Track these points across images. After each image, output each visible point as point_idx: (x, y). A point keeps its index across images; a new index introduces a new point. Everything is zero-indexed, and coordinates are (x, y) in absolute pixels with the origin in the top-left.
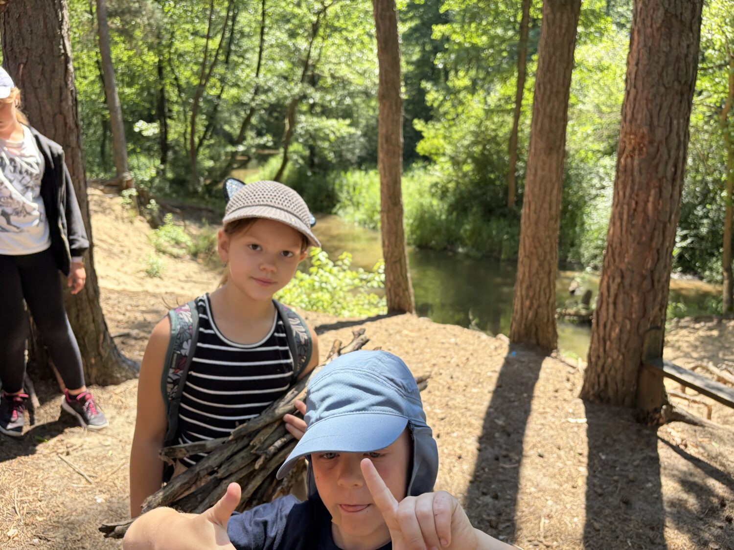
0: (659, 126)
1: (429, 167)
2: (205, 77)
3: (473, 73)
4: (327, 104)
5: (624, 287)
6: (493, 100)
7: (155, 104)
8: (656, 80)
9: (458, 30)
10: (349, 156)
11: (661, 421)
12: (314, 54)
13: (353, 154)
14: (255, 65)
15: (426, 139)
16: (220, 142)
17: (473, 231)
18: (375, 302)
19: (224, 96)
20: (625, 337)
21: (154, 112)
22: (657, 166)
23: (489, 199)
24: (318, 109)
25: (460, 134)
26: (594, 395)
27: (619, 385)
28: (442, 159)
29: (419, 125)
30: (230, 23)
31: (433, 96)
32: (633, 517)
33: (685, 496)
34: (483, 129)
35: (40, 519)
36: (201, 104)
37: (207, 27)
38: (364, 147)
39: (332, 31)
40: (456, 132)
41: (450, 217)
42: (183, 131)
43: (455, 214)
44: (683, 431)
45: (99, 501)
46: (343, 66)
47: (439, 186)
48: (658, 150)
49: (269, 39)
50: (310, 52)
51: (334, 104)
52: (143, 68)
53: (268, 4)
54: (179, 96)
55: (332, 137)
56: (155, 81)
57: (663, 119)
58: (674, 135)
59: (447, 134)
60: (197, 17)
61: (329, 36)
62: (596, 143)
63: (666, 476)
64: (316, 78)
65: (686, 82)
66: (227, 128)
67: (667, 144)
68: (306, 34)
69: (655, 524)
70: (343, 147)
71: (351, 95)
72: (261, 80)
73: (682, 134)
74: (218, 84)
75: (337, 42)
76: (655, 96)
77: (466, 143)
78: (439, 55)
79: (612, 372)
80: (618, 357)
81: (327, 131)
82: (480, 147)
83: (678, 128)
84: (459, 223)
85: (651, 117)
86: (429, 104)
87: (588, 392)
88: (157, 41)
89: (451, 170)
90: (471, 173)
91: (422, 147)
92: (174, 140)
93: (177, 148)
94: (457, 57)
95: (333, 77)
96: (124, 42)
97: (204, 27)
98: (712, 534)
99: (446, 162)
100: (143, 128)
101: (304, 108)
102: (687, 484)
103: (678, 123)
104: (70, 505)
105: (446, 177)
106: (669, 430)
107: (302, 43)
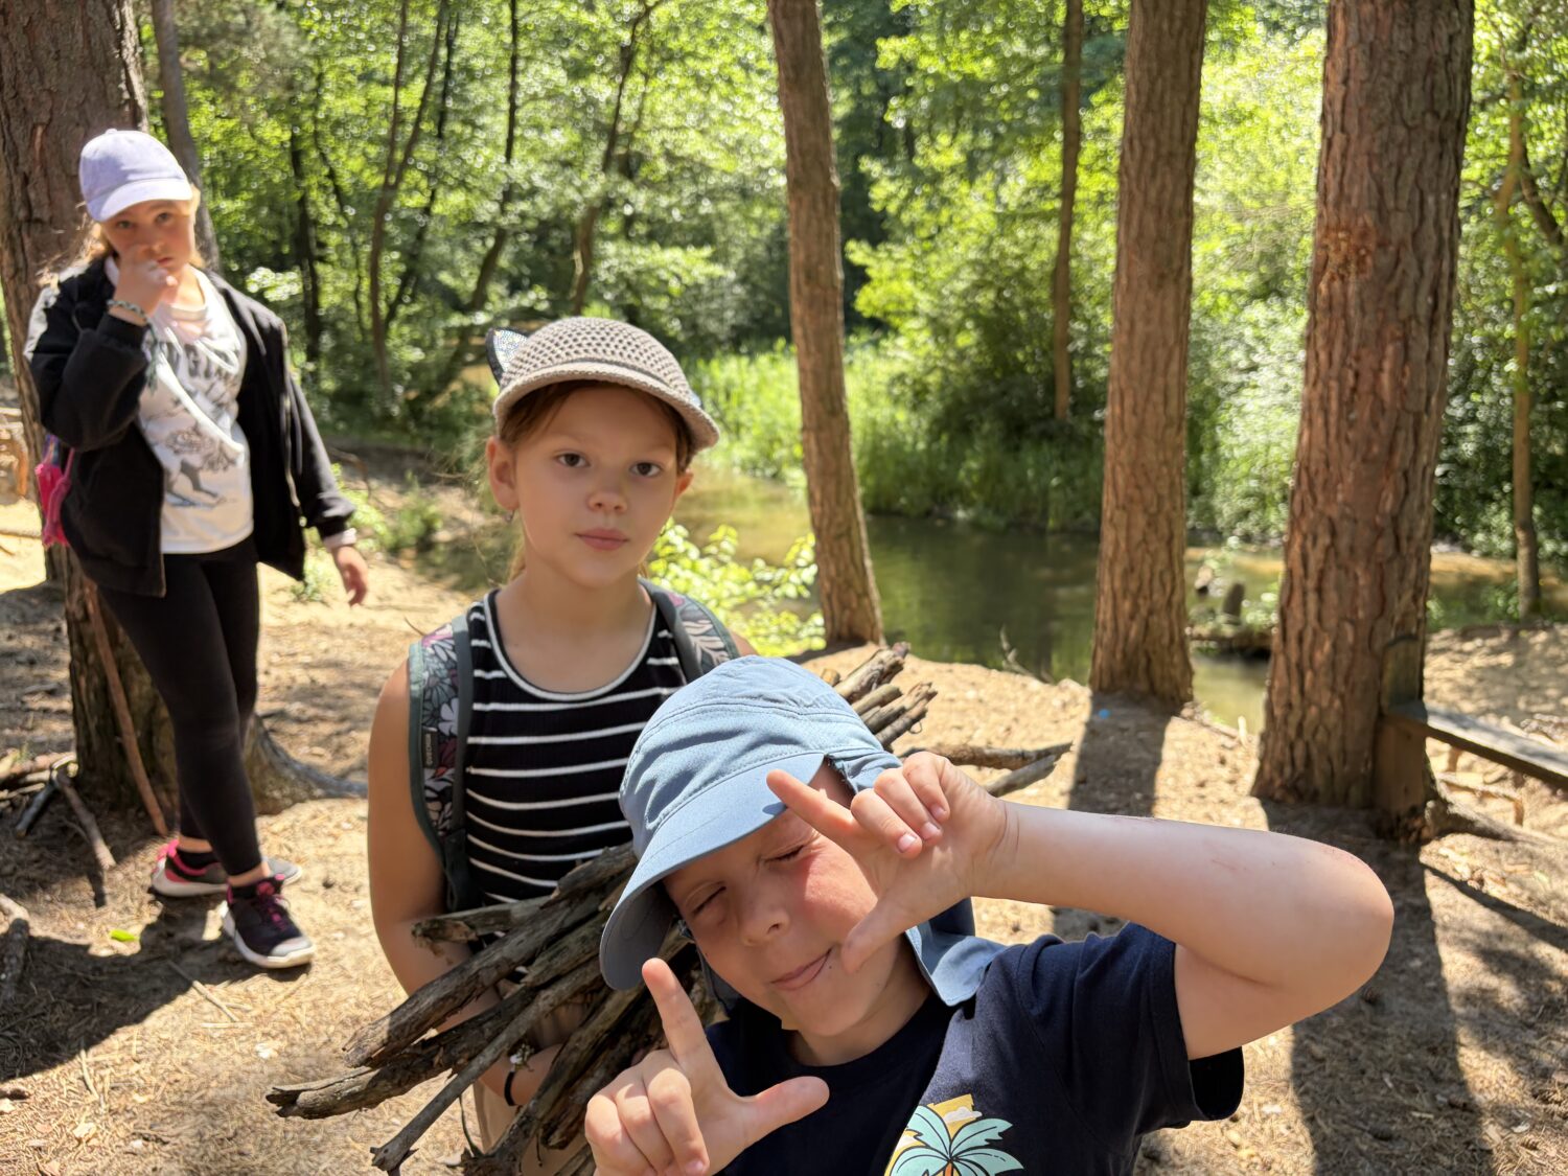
0: (1397, 209)
1: (884, 343)
2: (394, 171)
3: (966, 137)
4: (662, 215)
5: (1337, 554)
6: (1013, 193)
7: (289, 231)
8: (1388, 111)
9: (932, 47)
10: (712, 326)
11: (1425, 833)
12: (628, 109)
13: (721, 321)
14: (502, 141)
15: (875, 283)
16: (433, 308)
17: (986, 473)
18: (792, 630)
19: (437, 209)
20: (1344, 660)
21: (286, 250)
22: (1397, 295)
23: (1015, 403)
24: (641, 228)
25: (948, 268)
26: (1283, 786)
27: (1336, 763)
28: (913, 324)
29: (858, 253)
30: (443, 52)
31: (885, 190)
32: (1390, 1030)
33: (1491, 981)
34: (995, 255)
35: (140, 1099)
36: (389, 228)
37: (394, 61)
38: (743, 305)
39: (663, 60)
40: (938, 264)
41: (935, 446)
42: (352, 288)
43: (944, 438)
44: (1472, 852)
45: (265, 1054)
46: (692, 134)
47: (908, 381)
48: (1397, 262)
49: (529, 82)
50: (618, 106)
51: (676, 214)
52: (257, 156)
53: (523, 7)
54: (342, 213)
55: (674, 285)
56: (286, 182)
57: (1405, 194)
58: (1429, 228)
59: (921, 270)
60: (371, 39)
61: (659, 70)
62: (1234, 276)
63: (1448, 943)
64: (634, 161)
65: (1449, 114)
66: (445, 277)
67: (1416, 247)
68: (608, 68)
69: (1437, 1042)
70: (698, 308)
71: (713, 195)
72: (517, 170)
73: (1446, 224)
74: (424, 184)
75: (676, 81)
76: (1385, 147)
77: (961, 286)
78: (894, 102)
79: (1320, 736)
80: (1331, 702)
81: (664, 275)
82: (991, 295)
83: (1438, 212)
84: (955, 457)
85: (1381, 191)
86: (877, 207)
87: (1272, 781)
88: (287, 95)
89: (931, 346)
90: (973, 351)
91: (867, 300)
92: (333, 306)
93: (342, 326)
94: (935, 103)
95: (670, 157)
96: (213, 102)
97: (387, 61)
98: (1556, 1056)
99: (920, 330)
100: (267, 283)
101: (612, 226)
102: (1494, 957)
103: (1437, 202)
104: (203, 1067)
105: (920, 362)
106: (1443, 851)
107: (601, 89)
